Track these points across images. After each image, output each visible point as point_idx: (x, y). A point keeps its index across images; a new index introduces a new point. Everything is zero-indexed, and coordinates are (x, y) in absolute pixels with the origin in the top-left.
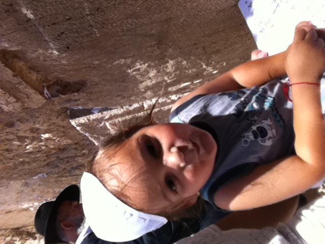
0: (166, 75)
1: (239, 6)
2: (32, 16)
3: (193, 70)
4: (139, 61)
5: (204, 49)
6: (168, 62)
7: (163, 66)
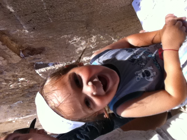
0: (91, 44)
1: (132, 5)
2: (13, 11)
3: (107, 41)
4: (76, 36)
5: (113, 29)
6: (92, 37)
7: (89, 39)
